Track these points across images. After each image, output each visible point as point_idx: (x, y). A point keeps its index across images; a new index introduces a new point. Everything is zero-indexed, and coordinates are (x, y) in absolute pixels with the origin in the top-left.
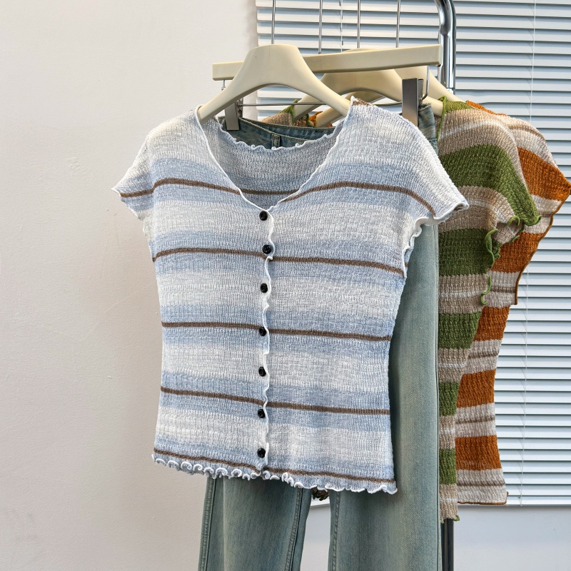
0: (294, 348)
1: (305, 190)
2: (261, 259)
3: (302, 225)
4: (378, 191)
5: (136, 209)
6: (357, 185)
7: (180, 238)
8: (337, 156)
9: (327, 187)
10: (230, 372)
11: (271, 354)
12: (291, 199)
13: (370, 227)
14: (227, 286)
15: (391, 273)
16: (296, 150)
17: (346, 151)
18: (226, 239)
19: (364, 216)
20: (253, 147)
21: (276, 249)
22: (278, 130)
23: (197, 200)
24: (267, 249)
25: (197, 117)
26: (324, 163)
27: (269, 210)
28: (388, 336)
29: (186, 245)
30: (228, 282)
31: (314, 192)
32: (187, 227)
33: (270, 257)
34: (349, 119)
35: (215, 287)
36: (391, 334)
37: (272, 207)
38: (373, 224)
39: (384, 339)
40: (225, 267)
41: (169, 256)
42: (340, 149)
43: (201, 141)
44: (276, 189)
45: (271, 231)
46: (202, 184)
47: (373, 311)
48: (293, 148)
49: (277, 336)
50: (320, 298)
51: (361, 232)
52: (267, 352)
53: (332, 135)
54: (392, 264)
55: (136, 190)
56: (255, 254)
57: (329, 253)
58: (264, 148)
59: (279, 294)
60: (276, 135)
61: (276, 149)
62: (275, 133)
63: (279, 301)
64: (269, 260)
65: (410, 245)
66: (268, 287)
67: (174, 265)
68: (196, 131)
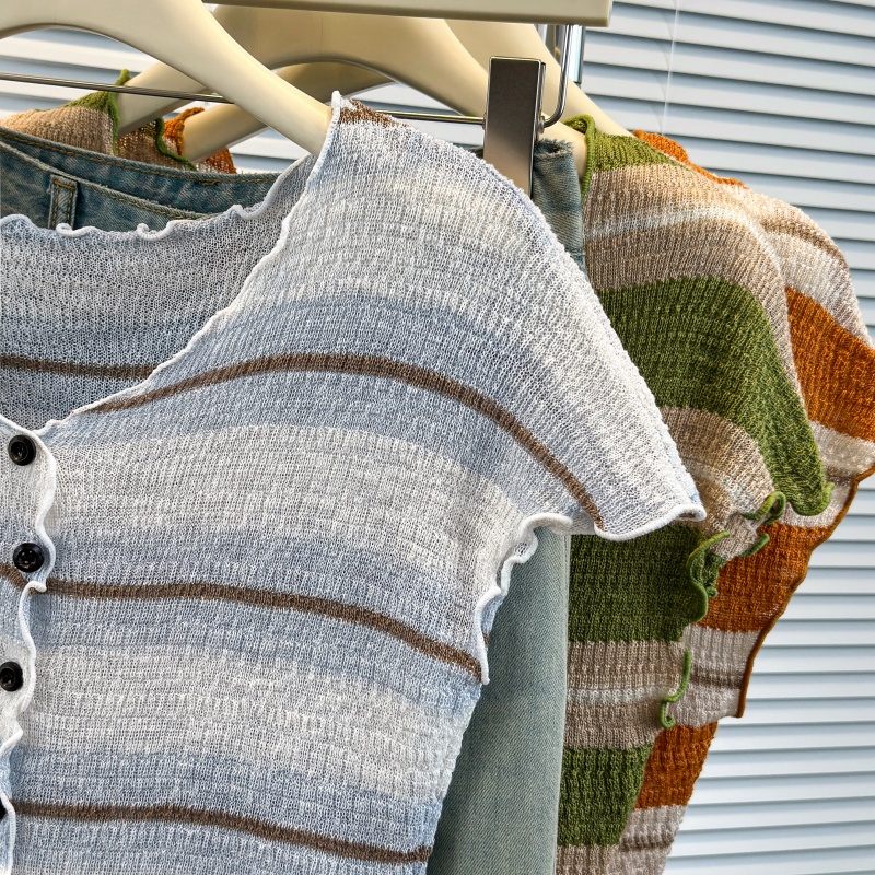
1: (173, 379)
2: (8, 587)
3: (153, 487)
8: (279, 280)
9: (244, 370)
12: (119, 406)
13: (378, 512)
15: (438, 664)
16: (138, 241)
17: (311, 264)
19: (359, 474)
21: (60, 558)
22: (70, 162)
24: (30, 557)
26: (235, 306)
27: (42, 431)
28: (422, 849)
31: (198, 392)
33: (38, 582)
34: (326, 166)
36: (430, 841)
37: (52, 422)
38: (387, 503)
39: (411, 857)
42: (291, 263)
45: (46, 502)
47: (377, 775)
48: (128, 235)
51: (347, 523)
53: (258, 209)
54: (444, 636)
58: (31, 226)
59: (60, 698)
60: (64, 178)
61: (71, 232)
62: (61, 173)
63: (57, 717)
64: (34, 592)
65: (499, 583)
66: (25, 676)
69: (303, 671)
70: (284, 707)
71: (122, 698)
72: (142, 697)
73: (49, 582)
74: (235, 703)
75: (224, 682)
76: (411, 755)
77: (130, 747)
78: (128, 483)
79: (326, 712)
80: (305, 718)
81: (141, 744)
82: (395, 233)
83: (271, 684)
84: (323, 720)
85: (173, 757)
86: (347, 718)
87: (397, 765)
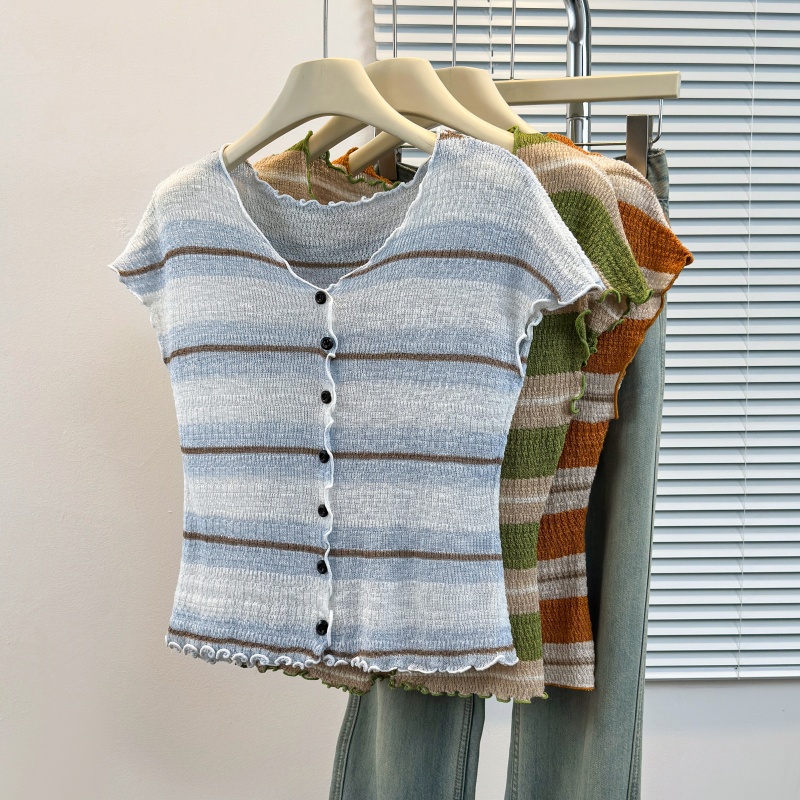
0: (368, 476)
1: (379, 260)
2: (320, 358)
3: (375, 308)
4: (478, 261)
5: (141, 291)
6: (450, 254)
7: (205, 331)
8: (419, 214)
9: (408, 256)
10: (277, 512)
11: (336, 487)
12: (358, 274)
13: (469, 310)
14: (274, 396)
15: (502, 370)
16: (362, 204)
17: (433, 205)
18: (269, 331)
19: (460, 296)
20: (302, 203)
21: (340, 343)
23: (229, 274)
24: (328, 343)
25: (222, 162)
26: (403, 226)
27: (328, 289)
28: (498, 458)
29: (213, 341)
30: (275, 390)
31: (390, 265)
32: (213, 315)
33: (332, 354)
34: (435, 159)
35: (256, 397)
36: (502, 455)
37: (332, 285)
38: (473, 306)
39: (495, 461)
40: (270, 371)
41: (189, 356)
43: (230, 194)
44: (336, 259)
46: (235, 253)
47: (478, 424)
48: (359, 202)
49: (345, 462)
50: (403, 409)
51: (456, 317)
52: (330, 485)
53: (412, 182)
54: (504, 358)
55: (140, 266)
56: (311, 350)
57: (414, 347)
58: (318, 204)
61: (334, 205)
64: (331, 358)
65: (526, 333)
66: (332, 396)
67: (198, 368)
68: (222, 181)
69: (443, 386)
73: (336, 353)
78: (364, 308)
82: (467, 187)
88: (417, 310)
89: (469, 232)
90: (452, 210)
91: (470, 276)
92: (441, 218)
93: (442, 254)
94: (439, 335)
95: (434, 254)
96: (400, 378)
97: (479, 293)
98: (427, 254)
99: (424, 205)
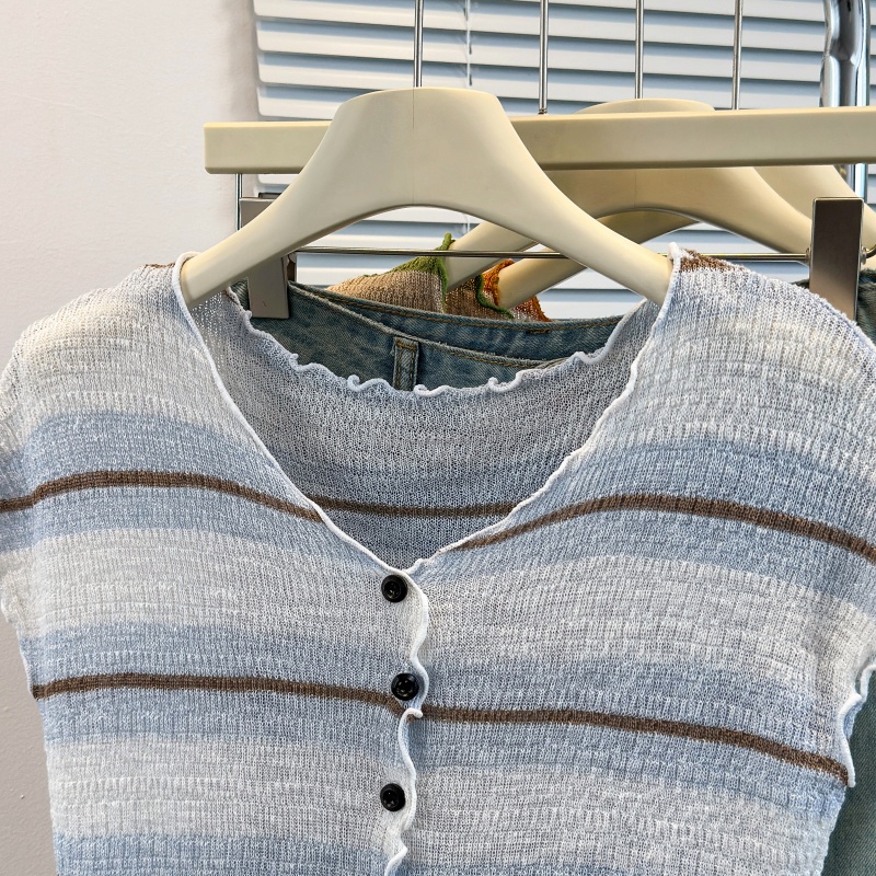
1: (531, 516)
2: (385, 714)
3: (518, 617)
4: (760, 530)
6: (694, 506)
7: (129, 645)
8: (629, 423)
9: (599, 505)
12: (483, 544)
13: (734, 633)
14: (277, 784)
15: (805, 771)
16: (489, 394)
17: (659, 406)
18: (273, 649)
19: (714, 599)
20: (352, 382)
21: (433, 685)
23: (182, 525)
24: (407, 686)
25: (179, 293)
26: (588, 447)
27: (411, 570)
29: (150, 667)
30: (282, 773)
31: (556, 526)
32: (149, 611)
33: (414, 709)
35: (240, 786)
37: (420, 561)
38: (742, 624)
40: (271, 732)
41: (90, 695)
43: (194, 361)
45: (420, 635)
46: (199, 481)
48: (480, 389)
50: (571, 827)
51: (704, 644)
53: (600, 354)
56: (366, 696)
58: (390, 389)
59: (439, 816)
60: (407, 339)
61: (428, 393)
62: (403, 334)
63: (437, 834)
64: (412, 718)
65: (858, 689)
66: (407, 796)
67: (110, 721)
68: (176, 333)
69: (670, 785)
70: (654, 816)
71: (497, 813)
72: (517, 812)
73: (423, 709)
74: (607, 815)
75: (594, 797)
76: (783, 857)
77: (508, 859)
78: (495, 614)
79: (695, 820)
80: (675, 826)
81: (517, 857)
82: (738, 373)
83: (639, 796)
84: (692, 828)
85: (549, 868)
86: (716, 826)
87: (769, 867)
88: (614, 623)
89: (741, 466)
90: (703, 418)
91: (738, 560)
92: (678, 432)
93: (676, 505)
94: (664, 680)
95: (658, 503)
96: (570, 762)
97: (758, 600)
98: (640, 502)
99: (641, 404)
